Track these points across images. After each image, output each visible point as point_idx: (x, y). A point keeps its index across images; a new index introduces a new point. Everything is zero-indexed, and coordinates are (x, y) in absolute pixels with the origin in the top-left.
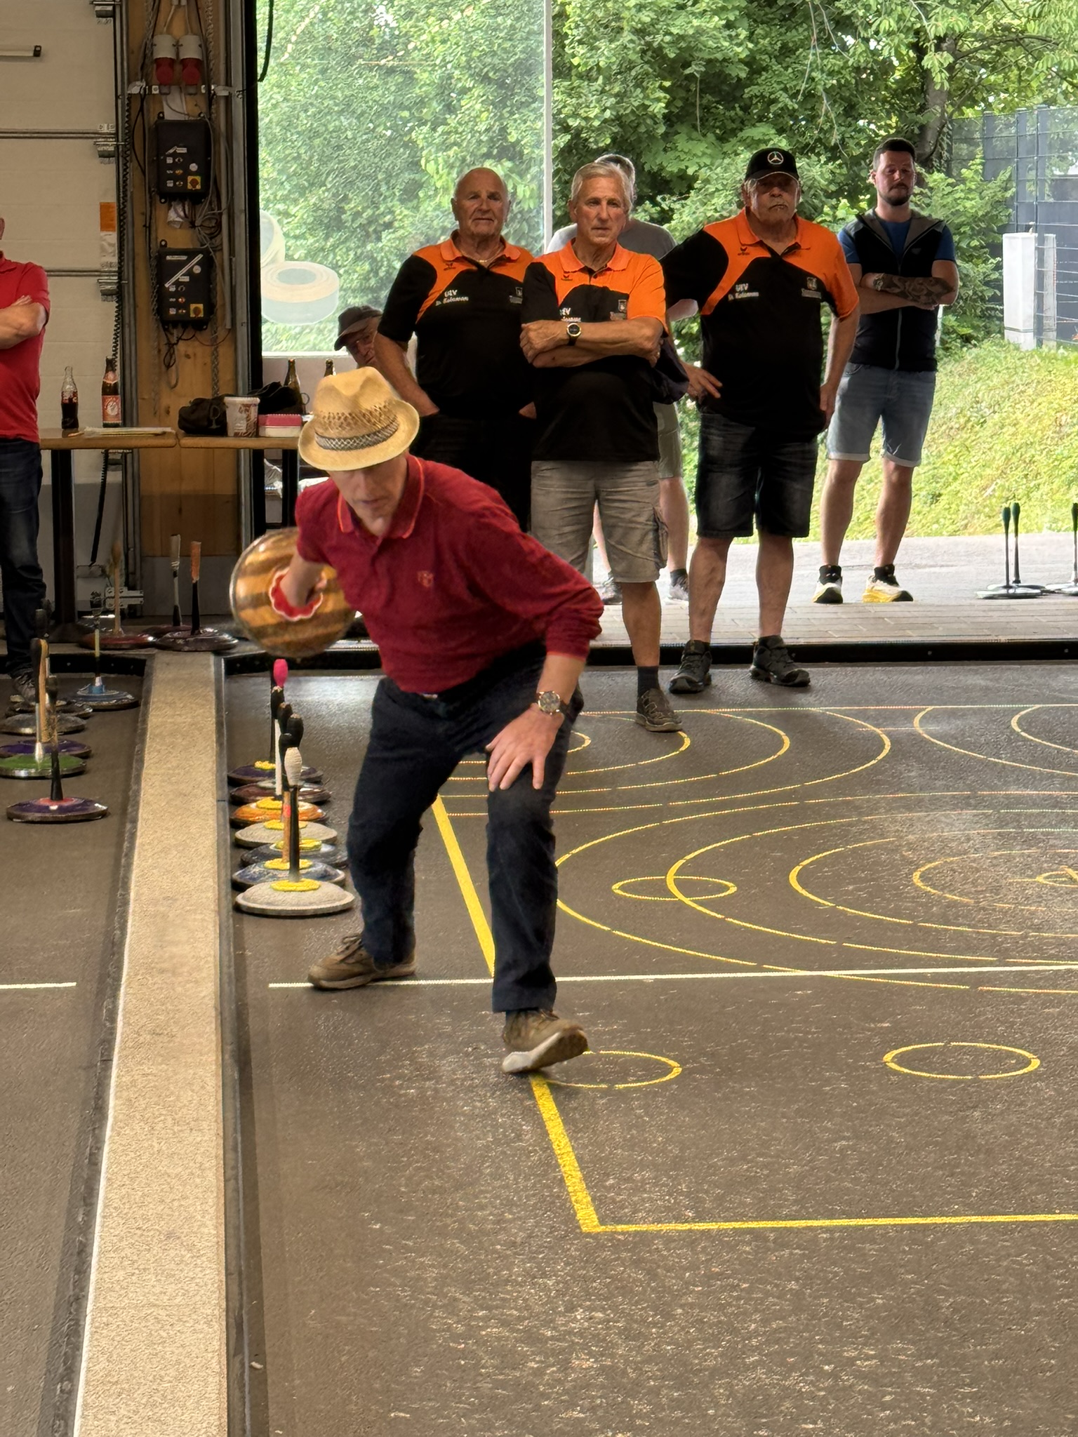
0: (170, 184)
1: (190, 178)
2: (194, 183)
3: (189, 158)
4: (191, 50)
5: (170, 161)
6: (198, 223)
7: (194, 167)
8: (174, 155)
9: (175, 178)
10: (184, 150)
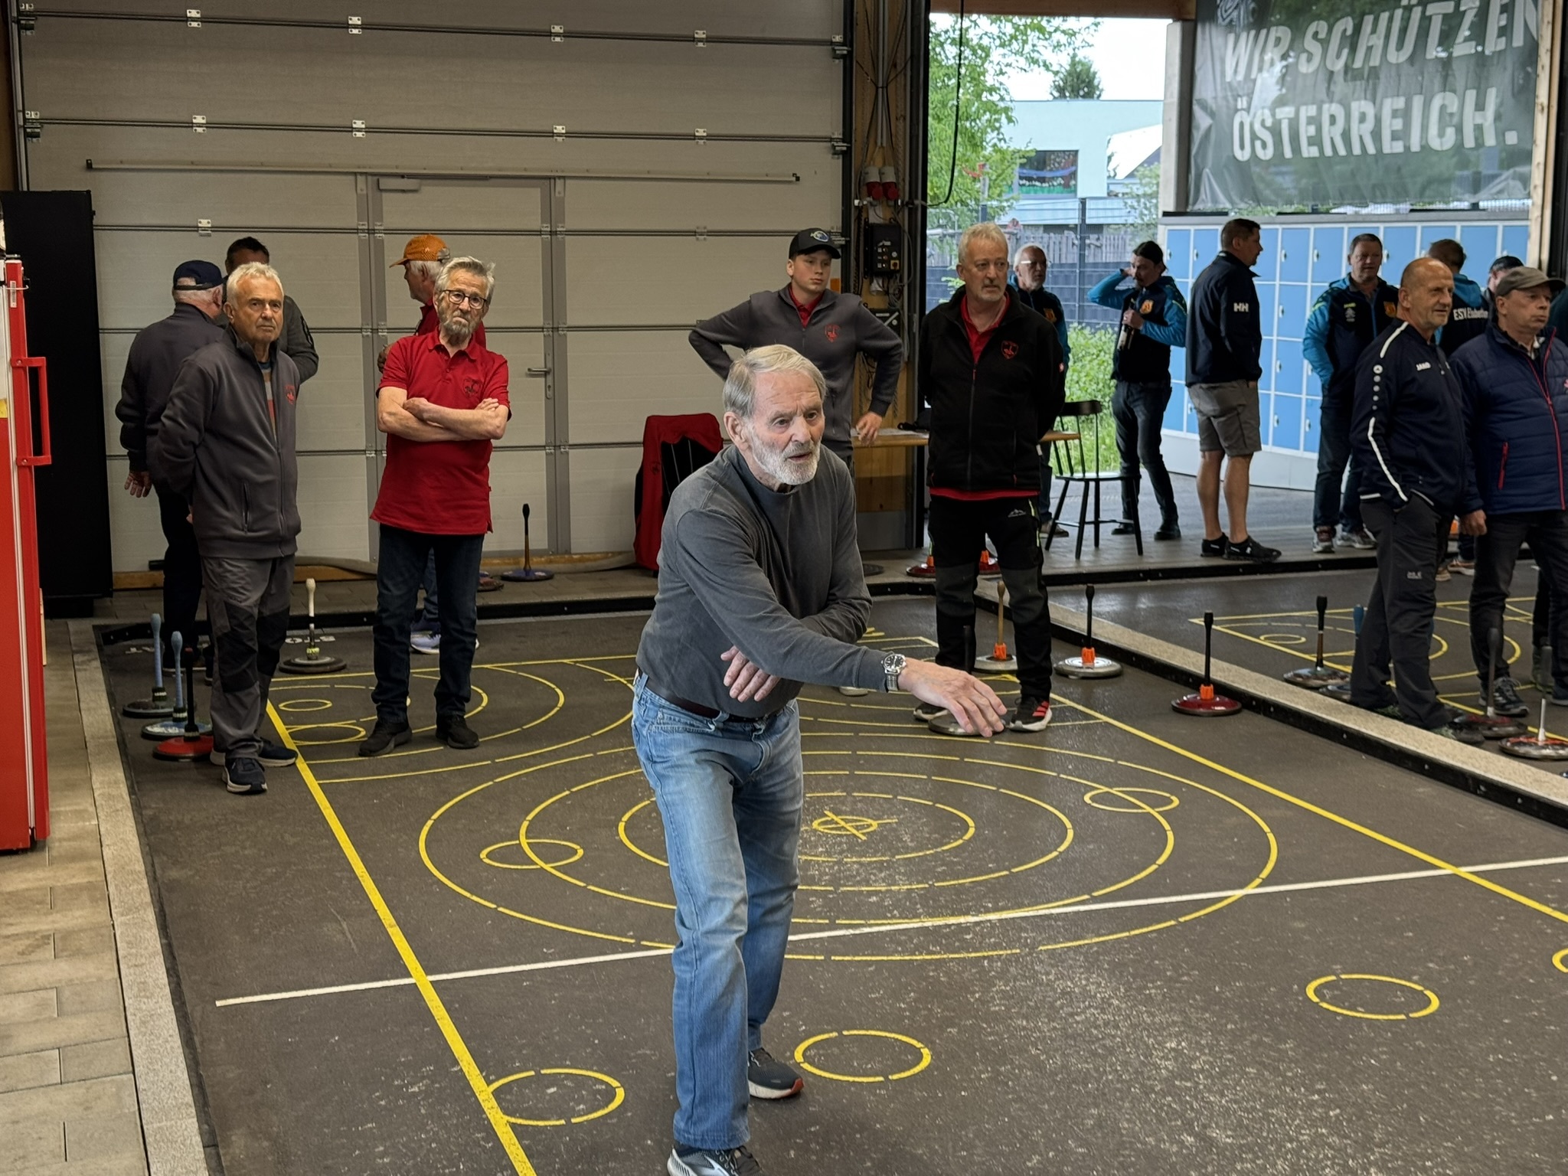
0: (879, 266)
1: (892, 262)
2: (895, 265)
3: (890, 249)
4: (890, 178)
5: (880, 250)
6: (891, 291)
7: (894, 254)
8: (884, 246)
9: (882, 262)
10: (888, 243)
